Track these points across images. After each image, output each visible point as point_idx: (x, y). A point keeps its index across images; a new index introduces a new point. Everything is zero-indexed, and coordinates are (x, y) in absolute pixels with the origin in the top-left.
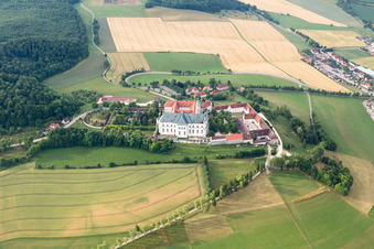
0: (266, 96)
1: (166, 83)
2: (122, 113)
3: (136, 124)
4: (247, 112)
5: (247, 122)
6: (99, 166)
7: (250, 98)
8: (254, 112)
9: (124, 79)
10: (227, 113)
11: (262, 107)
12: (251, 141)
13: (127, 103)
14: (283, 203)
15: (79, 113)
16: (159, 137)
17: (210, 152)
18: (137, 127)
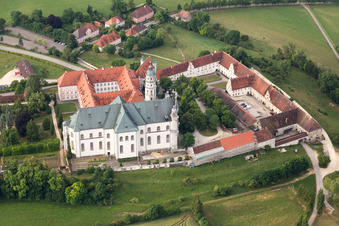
4: (229, 72)
5: (238, 95)
8: (246, 70)
12: (271, 143)
18: (18, 147)
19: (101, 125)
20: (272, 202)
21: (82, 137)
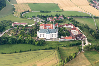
0: (78, 20)
1: (38, 16)
2: (23, 29)
3: (29, 34)
4: (72, 27)
5: (72, 31)
6: (15, 52)
7: (72, 21)
8: (75, 27)
9: (21, 15)
10: (65, 28)
11: (77, 25)
12: (75, 39)
13: (24, 25)
14: (90, 64)
15: (5, 30)
16: (39, 39)
17: (60, 44)
18: (30, 35)
19: (44, 32)
20: (72, 49)
21: (40, 34)
